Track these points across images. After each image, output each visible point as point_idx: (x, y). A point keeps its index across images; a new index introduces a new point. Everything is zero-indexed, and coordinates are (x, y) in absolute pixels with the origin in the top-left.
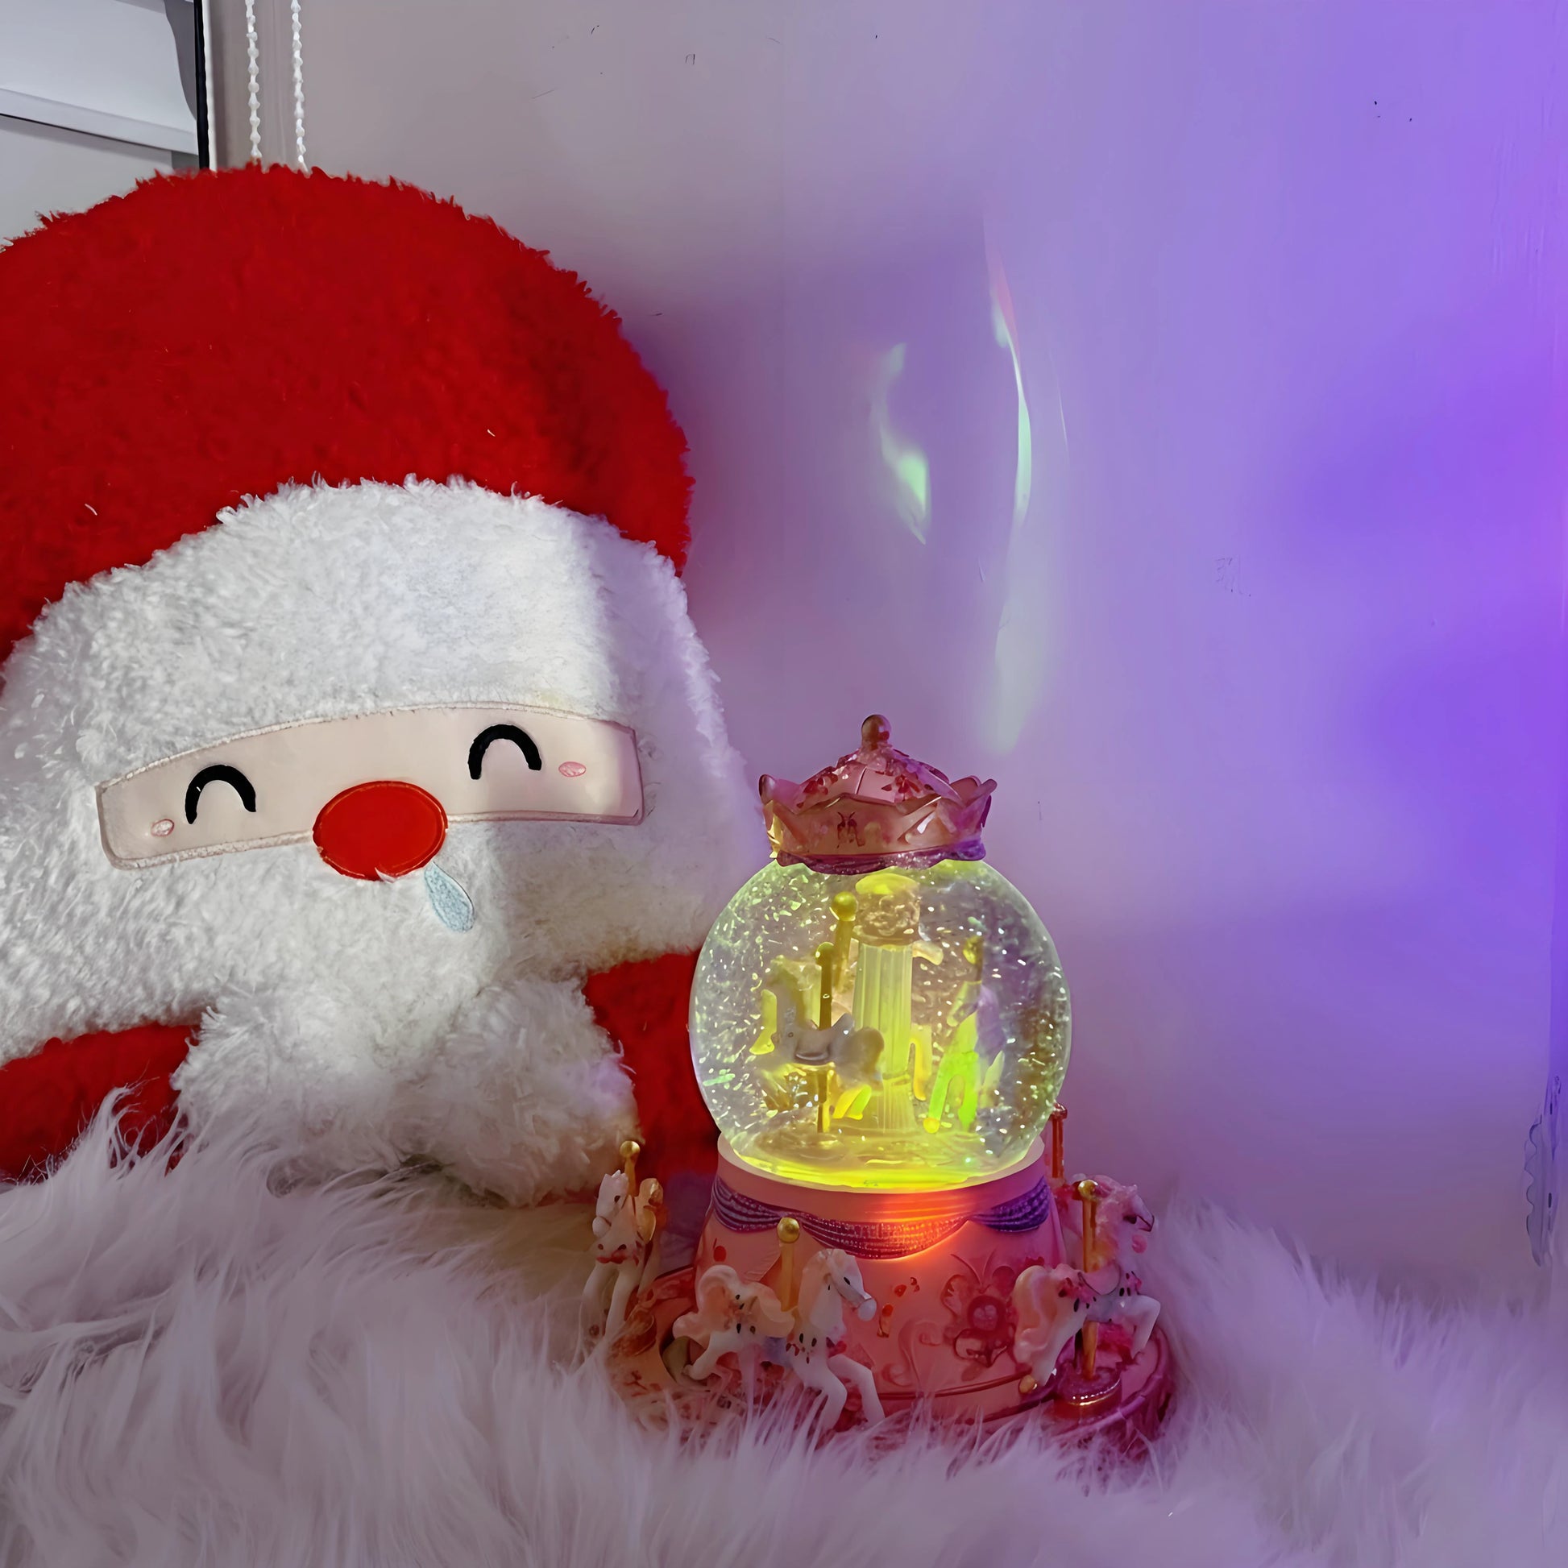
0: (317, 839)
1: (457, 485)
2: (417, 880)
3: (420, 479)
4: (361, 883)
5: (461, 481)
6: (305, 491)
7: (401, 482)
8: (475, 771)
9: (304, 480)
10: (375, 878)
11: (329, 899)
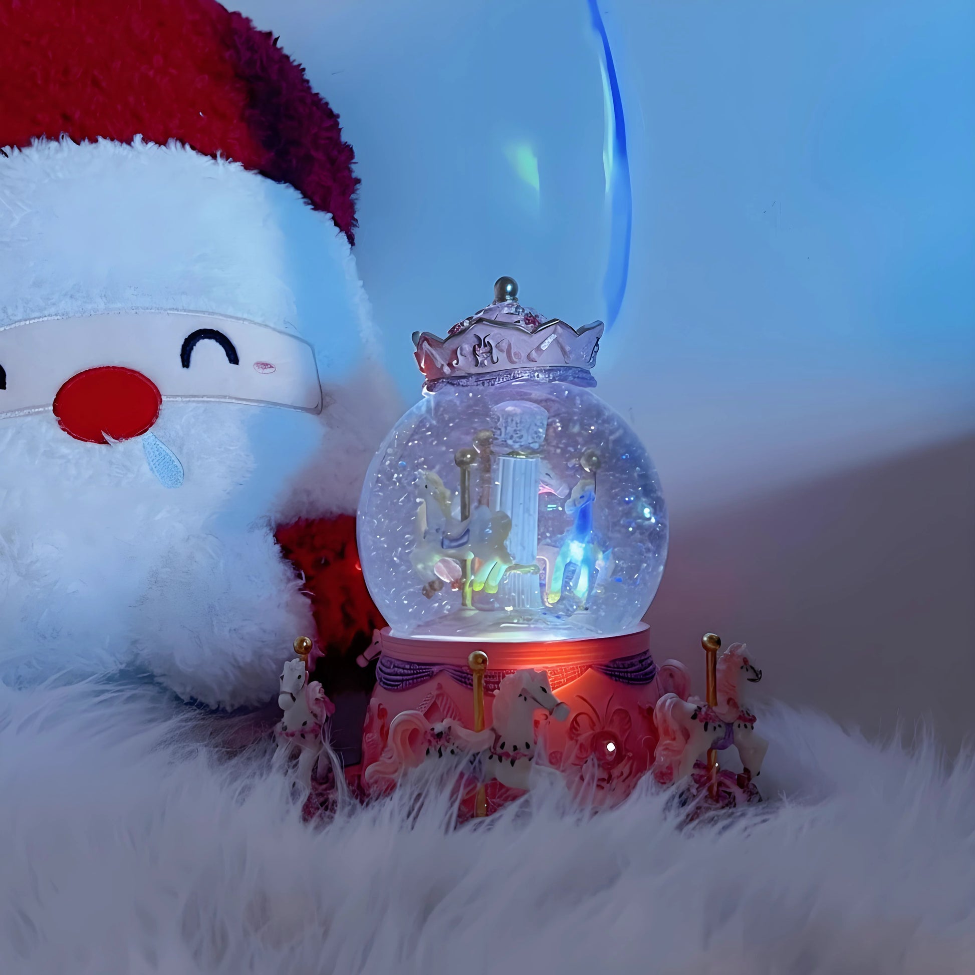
0: (56, 411)
1: (174, 147)
2: (136, 444)
3: (146, 140)
4: (90, 445)
5: (179, 144)
6: (54, 144)
7: (129, 141)
8: (186, 361)
9: (53, 136)
10: (103, 441)
11: (63, 457)
